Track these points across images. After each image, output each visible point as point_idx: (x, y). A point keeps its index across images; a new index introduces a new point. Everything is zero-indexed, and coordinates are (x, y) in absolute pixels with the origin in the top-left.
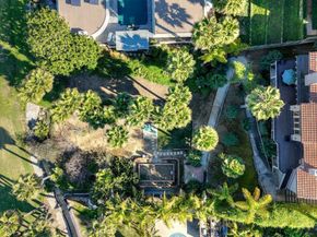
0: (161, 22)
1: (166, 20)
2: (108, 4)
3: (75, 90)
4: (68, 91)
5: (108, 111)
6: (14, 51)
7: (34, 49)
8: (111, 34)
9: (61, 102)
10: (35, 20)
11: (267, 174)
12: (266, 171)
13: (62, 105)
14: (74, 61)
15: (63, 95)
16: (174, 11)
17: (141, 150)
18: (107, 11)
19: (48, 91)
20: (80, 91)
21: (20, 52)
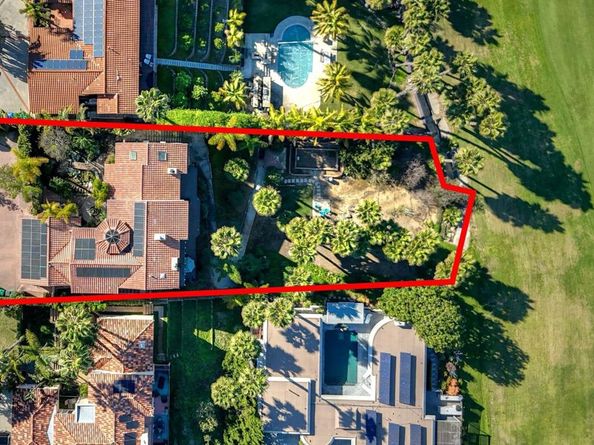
0: (313, 330)
1: (307, 331)
2: (370, 351)
3: (412, 262)
4: (419, 263)
5: (377, 239)
6: (479, 309)
7: (454, 309)
8: (367, 322)
9: (427, 251)
10: (451, 338)
11: (201, 160)
12: (201, 163)
13: (427, 248)
14: (412, 294)
15: (426, 258)
16: (298, 340)
17: (334, 186)
18: (371, 345)
19: (441, 264)
20: (406, 261)
21: (471, 308)
